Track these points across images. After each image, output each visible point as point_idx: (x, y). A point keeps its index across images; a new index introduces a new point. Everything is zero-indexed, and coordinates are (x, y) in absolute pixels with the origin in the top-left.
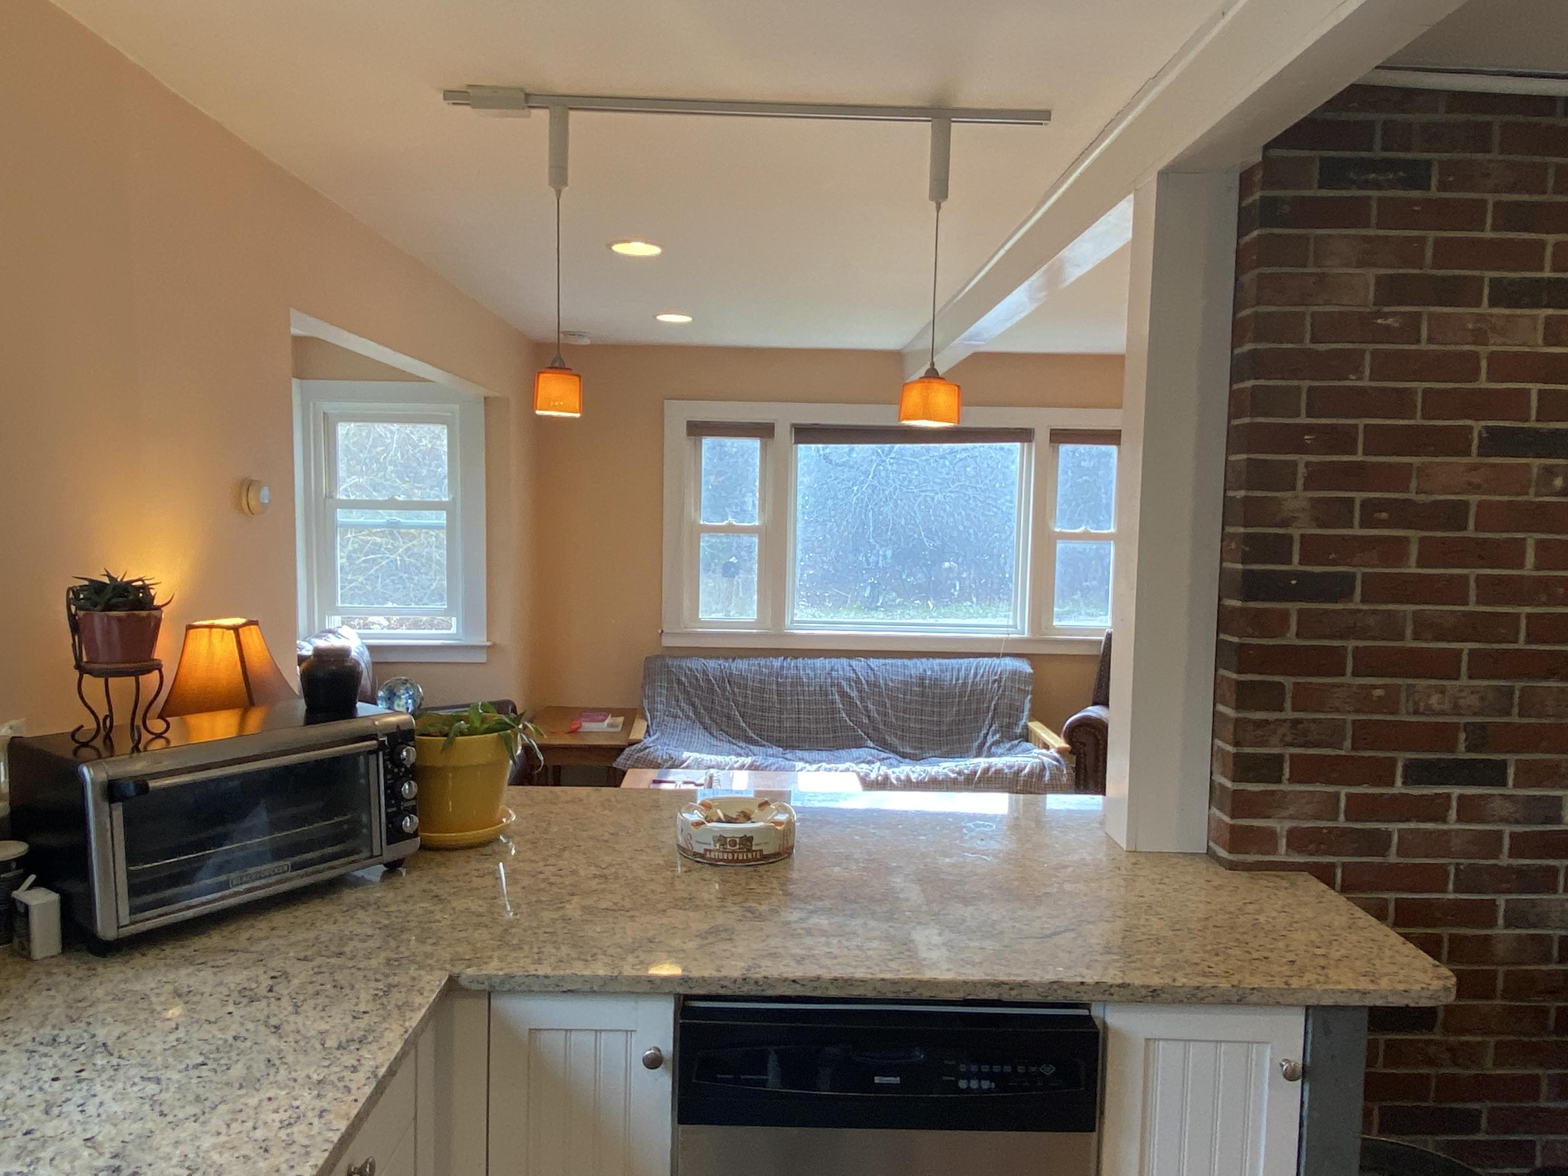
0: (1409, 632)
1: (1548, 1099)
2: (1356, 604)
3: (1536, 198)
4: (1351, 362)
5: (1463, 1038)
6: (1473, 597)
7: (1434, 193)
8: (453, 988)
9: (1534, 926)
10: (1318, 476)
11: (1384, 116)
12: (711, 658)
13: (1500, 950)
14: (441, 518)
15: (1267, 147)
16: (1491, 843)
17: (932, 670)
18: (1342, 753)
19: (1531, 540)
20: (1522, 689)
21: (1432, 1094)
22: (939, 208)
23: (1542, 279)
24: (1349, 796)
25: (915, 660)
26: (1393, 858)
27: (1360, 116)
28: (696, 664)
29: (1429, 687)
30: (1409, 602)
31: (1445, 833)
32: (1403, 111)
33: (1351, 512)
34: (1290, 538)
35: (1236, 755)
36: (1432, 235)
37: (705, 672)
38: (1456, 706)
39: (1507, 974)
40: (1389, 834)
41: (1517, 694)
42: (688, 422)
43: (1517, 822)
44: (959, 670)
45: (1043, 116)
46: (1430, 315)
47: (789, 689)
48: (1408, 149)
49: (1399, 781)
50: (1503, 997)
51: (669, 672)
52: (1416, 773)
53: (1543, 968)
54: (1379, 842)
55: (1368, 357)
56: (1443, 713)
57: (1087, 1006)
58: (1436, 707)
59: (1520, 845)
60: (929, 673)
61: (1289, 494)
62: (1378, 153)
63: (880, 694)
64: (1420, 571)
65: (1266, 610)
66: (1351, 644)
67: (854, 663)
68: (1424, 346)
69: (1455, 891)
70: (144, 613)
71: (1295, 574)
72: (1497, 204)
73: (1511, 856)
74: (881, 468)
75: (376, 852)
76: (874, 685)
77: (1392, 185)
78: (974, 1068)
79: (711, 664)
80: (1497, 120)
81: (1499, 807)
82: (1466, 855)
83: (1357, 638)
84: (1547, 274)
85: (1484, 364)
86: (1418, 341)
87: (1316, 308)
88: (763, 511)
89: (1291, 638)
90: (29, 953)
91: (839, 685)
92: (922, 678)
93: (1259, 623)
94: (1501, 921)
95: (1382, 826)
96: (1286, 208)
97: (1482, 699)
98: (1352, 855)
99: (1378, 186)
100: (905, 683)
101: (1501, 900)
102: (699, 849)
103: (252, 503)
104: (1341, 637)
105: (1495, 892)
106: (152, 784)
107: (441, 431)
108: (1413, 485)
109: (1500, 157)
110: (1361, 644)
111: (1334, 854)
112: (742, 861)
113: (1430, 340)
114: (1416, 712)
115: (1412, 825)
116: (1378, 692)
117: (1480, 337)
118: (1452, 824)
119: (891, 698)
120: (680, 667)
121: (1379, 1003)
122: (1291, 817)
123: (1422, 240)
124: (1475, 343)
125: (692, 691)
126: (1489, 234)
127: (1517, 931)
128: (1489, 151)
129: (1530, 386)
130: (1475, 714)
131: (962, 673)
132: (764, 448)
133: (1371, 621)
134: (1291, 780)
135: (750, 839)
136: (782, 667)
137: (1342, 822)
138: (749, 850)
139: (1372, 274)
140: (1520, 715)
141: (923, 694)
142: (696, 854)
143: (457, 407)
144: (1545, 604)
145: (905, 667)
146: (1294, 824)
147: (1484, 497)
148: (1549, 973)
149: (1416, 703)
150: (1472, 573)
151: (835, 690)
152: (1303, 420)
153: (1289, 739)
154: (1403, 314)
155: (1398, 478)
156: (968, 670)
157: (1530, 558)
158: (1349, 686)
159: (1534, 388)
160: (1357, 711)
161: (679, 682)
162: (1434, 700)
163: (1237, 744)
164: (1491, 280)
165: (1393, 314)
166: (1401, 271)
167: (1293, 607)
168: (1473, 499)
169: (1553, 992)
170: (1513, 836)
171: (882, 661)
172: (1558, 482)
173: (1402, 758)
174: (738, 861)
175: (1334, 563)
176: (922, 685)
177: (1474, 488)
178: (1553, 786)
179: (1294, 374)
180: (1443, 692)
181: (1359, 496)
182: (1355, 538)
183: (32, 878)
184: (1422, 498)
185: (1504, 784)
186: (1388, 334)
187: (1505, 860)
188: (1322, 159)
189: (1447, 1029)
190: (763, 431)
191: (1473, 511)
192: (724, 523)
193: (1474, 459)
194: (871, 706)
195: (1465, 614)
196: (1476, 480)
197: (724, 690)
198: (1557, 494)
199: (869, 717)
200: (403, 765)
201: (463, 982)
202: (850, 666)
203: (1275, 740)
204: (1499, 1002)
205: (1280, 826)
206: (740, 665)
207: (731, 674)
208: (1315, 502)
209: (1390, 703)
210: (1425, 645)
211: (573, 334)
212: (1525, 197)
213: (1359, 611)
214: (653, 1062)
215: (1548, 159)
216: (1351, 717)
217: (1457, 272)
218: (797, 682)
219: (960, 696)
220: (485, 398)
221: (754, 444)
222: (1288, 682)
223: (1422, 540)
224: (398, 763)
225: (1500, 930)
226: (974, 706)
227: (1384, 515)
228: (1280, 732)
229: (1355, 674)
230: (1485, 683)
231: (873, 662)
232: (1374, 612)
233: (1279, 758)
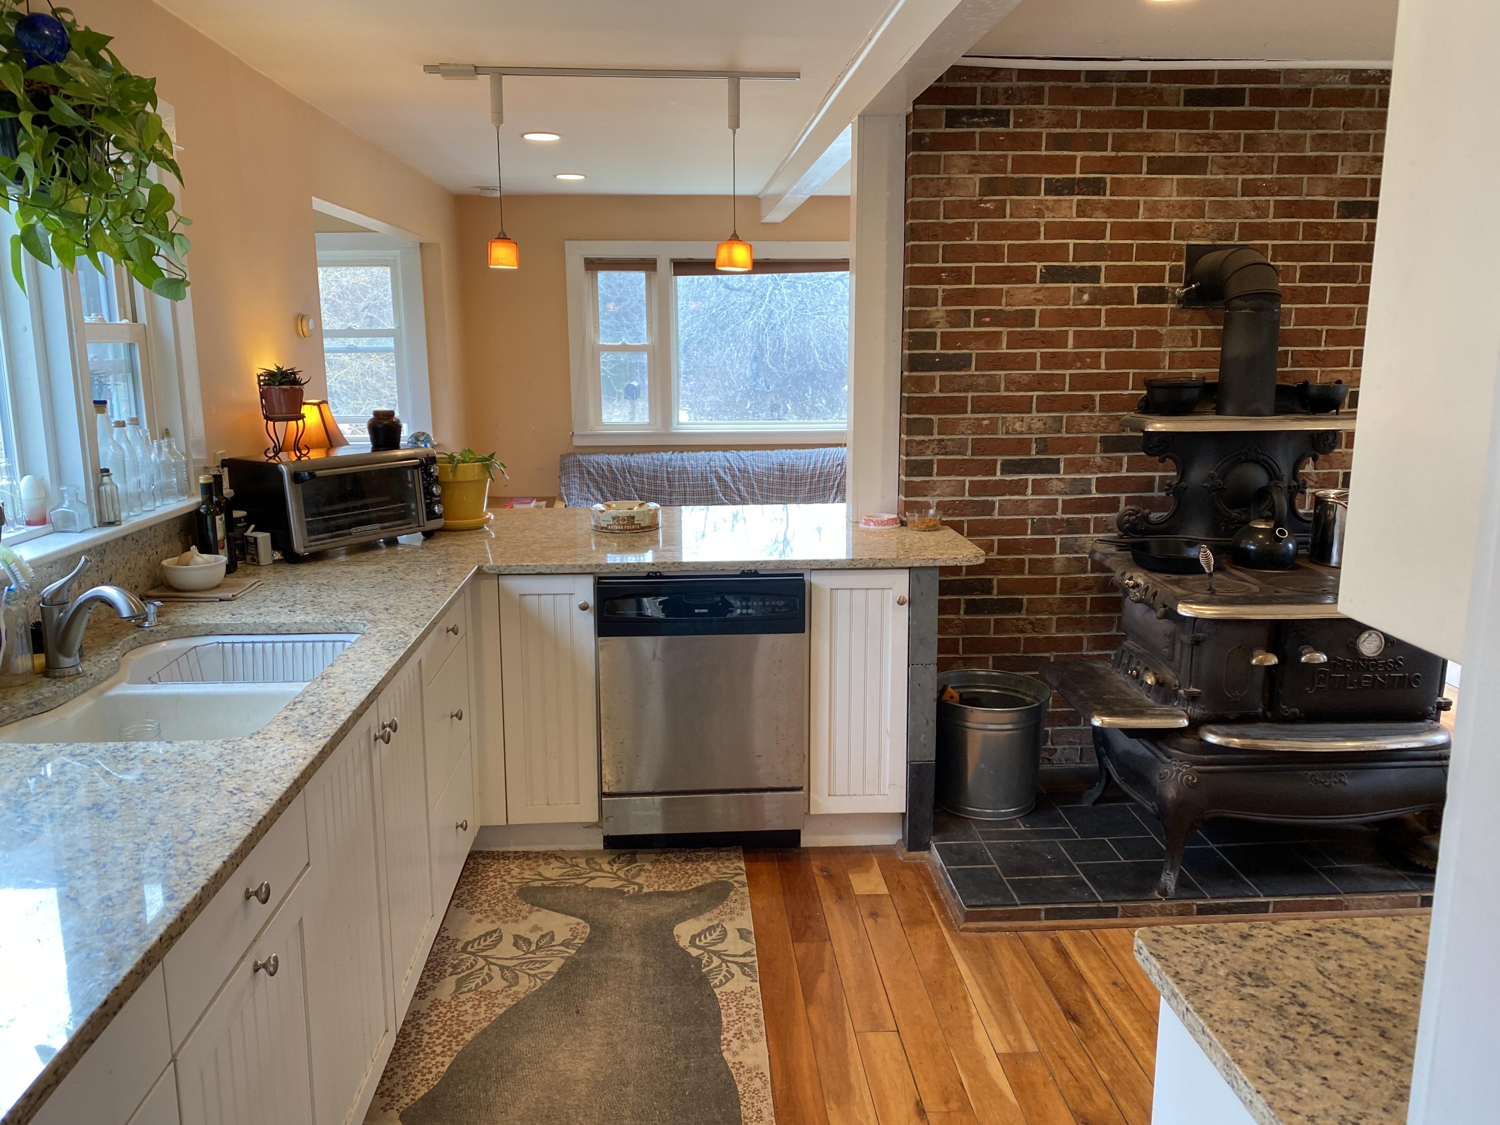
0: (1002, 387)
1: (1087, 650)
2: (973, 371)
3: (1071, 131)
4: (966, 230)
5: (1038, 617)
6: (1038, 366)
7: (1011, 129)
8: (480, 572)
9: (1076, 552)
10: (949, 298)
11: (982, 84)
12: (613, 454)
13: (1058, 566)
14: (389, 343)
15: (915, 102)
16: (1051, 506)
17: (790, 458)
18: (966, 457)
19: (1071, 331)
20: (1068, 417)
21: (1022, 649)
22: (734, 133)
23: (1075, 178)
24: (971, 482)
25: (776, 451)
26: (996, 516)
27: (968, 84)
28: (602, 458)
29: (1015, 418)
30: (1002, 369)
31: (1025, 501)
32: (993, 81)
33: (969, 318)
34: (935, 334)
35: (907, 461)
36: (1011, 153)
37: (609, 465)
38: (1030, 428)
39: (1062, 580)
40: (993, 503)
41: (1065, 420)
42: (586, 259)
43: (1066, 494)
44: (811, 458)
45: (797, 75)
46: (1011, 201)
47: (677, 476)
48: (996, 103)
49: (998, 472)
50: (1061, 593)
51: (580, 466)
52: (1009, 467)
53: (1083, 576)
54: (988, 508)
55: (976, 226)
56: (1022, 433)
57: (802, 575)
58: (1019, 429)
59: (1068, 506)
60: (787, 460)
61: (934, 308)
62: (979, 107)
63: (749, 479)
64: (1008, 351)
65: (922, 377)
66: (970, 395)
67: (728, 454)
68: (1008, 219)
69: (1032, 534)
70: (297, 387)
71: (938, 355)
72: (1048, 135)
73: (1063, 513)
74: (777, 292)
75: (422, 524)
76: (742, 471)
77: (986, 125)
78: (744, 604)
79: (614, 459)
80: (1047, 85)
81: (1056, 485)
82: (1037, 513)
83: (974, 391)
84: (1078, 175)
85: (1042, 229)
86: (1005, 217)
87: (946, 199)
88: (651, 332)
89: (936, 393)
90: (258, 562)
91: (716, 472)
92: (781, 465)
93: (919, 384)
94: (1058, 550)
95: (990, 498)
96: (927, 140)
97: (1045, 424)
98: (973, 515)
99: (978, 125)
100: (769, 469)
101: (1058, 538)
102: (604, 524)
103: (305, 330)
104: (965, 391)
105: (1054, 534)
106: (318, 473)
107: (385, 273)
108: (1004, 301)
109: (1050, 107)
110: (976, 394)
111: (962, 516)
112: (629, 530)
113: (1011, 216)
114: (1007, 433)
115: (1007, 497)
116: (986, 422)
117: (1040, 214)
118: (1029, 496)
119: (757, 481)
120: (589, 461)
121: (943, 564)
122: (938, 495)
123: (1006, 157)
124: (1037, 217)
125: (600, 480)
126: (1044, 153)
127: (1067, 556)
128: (1043, 104)
129: (1069, 241)
130: (1041, 433)
131: (813, 460)
132: (648, 278)
133: (982, 381)
134: (937, 474)
135: (633, 518)
136: (671, 460)
137: (967, 497)
138: (633, 524)
139: (977, 177)
140: (1067, 432)
141: (782, 477)
142: (602, 528)
143: (398, 252)
144: (1079, 368)
145: (768, 456)
146: (940, 499)
147: (1045, 307)
148: (1086, 579)
149: (1007, 428)
150: (1038, 351)
151: (713, 476)
152: (940, 264)
153: (936, 451)
154: (995, 201)
155: (996, 298)
156: (818, 455)
157: (1071, 342)
158: (970, 419)
159: (1071, 242)
160: (974, 433)
161: (589, 473)
162: (1017, 426)
163: (907, 455)
164: (1046, 179)
165: (988, 201)
166: (994, 175)
167: (937, 374)
168: (1038, 308)
169: (1088, 589)
170: (1063, 501)
171: (750, 452)
172: (1086, 297)
173: (1000, 459)
174: (626, 530)
175: (960, 349)
176: (782, 470)
177: (1038, 302)
178: (1086, 472)
179: (935, 237)
180: (1022, 421)
181: (973, 308)
182: (971, 333)
183: (253, 526)
184: (1009, 308)
185: (1058, 472)
186: (987, 213)
187: (1059, 515)
188: (947, 110)
189: (1028, 612)
190: (647, 265)
191: (1038, 314)
192: (620, 343)
193: (1038, 285)
194: (742, 488)
195: (1034, 375)
196: (1040, 297)
197: (625, 478)
198: (1085, 304)
199: (740, 496)
200: (432, 476)
201: (485, 569)
202: (725, 457)
203: (929, 452)
204: (1058, 596)
205: (933, 500)
206: (637, 460)
207: (630, 465)
208: (949, 313)
209: (992, 428)
210: (1011, 394)
211: (487, 189)
212: (1065, 130)
213: (974, 375)
214: (584, 608)
215: (1077, 107)
216: (970, 437)
217: (1025, 175)
218: (684, 470)
219: (812, 478)
220: (421, 244)
221: (640, 276)
222: (935, 417)
223: (1009, 333)
224: (430, 475)
225: (1057, 556)
226: (822, 485)
227: (988, 319)
228: (932, 446)
229: (972, 412)
230: (1046, 415)
231: (743, 453)
232: (983, 376)
233: (931, 461)
